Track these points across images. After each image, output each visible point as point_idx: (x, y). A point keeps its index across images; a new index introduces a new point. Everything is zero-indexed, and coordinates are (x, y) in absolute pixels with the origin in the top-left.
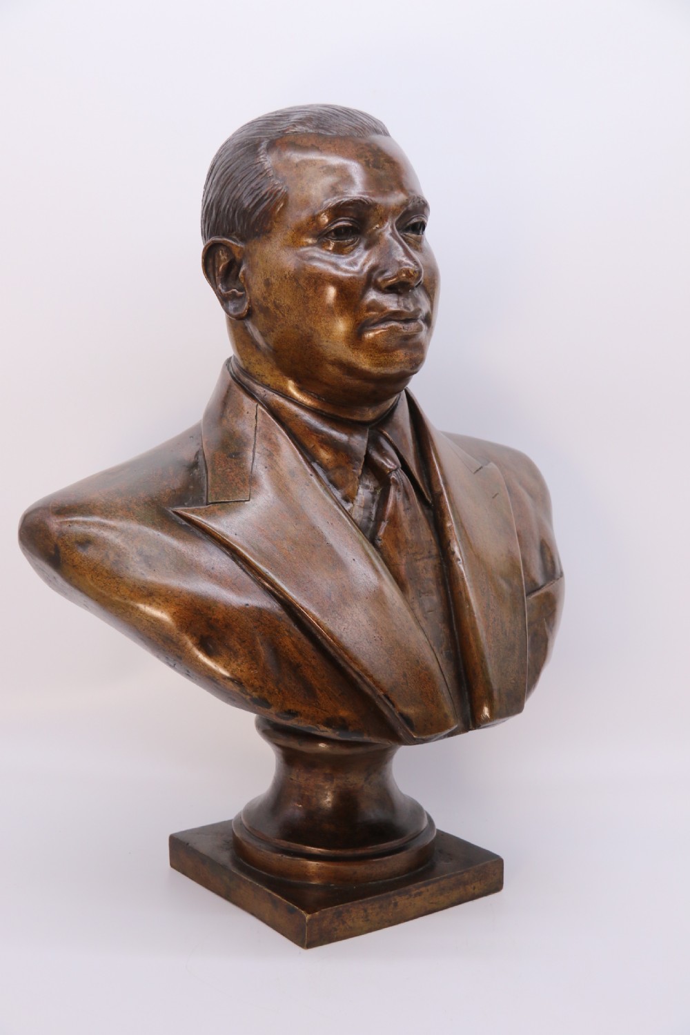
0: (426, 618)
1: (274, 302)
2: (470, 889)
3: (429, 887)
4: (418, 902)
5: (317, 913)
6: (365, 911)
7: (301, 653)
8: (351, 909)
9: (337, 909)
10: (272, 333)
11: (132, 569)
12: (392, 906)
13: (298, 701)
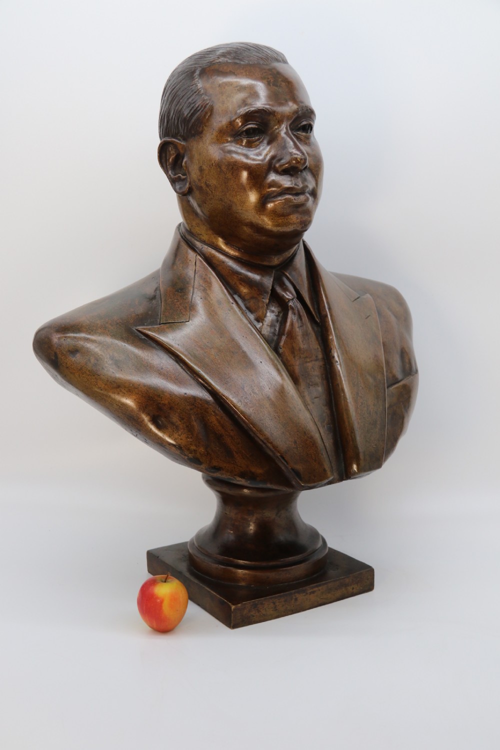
0: (313, 403)
1: (206, 182)
2: (350, 589)
3: (320, 588)
4: (313, 598)
5: (239, 605)
6: (274, 603)
7: (223, 427)
8: (264, 602)
9: (253, 602)
10: (205, 204)
11: (106, 369)
12: (293, 600)
13: (221, 460)
